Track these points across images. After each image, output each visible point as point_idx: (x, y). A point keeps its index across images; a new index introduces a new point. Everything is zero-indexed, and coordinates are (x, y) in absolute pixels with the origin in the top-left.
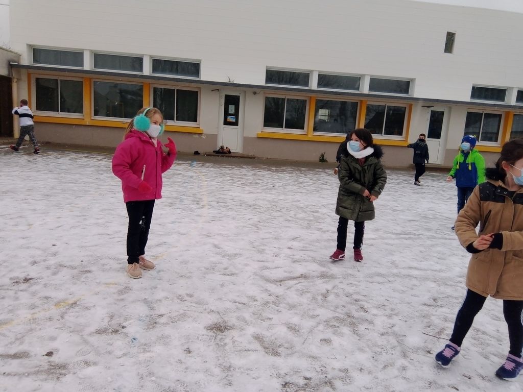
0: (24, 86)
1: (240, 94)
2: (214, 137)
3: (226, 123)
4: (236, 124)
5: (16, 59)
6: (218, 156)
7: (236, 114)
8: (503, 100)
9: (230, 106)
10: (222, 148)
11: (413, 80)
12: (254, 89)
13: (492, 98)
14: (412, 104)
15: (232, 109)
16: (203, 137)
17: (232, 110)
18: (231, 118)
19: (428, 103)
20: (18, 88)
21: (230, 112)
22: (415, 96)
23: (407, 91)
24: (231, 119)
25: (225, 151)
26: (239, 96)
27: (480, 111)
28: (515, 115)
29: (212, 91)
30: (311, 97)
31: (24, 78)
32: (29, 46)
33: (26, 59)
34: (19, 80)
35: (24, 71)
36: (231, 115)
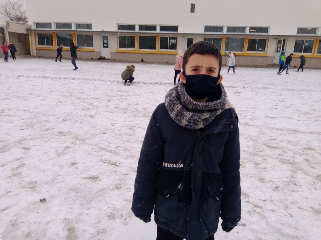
0: (33, 36)
2: (99, 52)
3: (104, 47)
4: (108, 47)
5: (30, 27)
7: (107, 43)
9: (105, 40)
12: (113, 33)
16: (95, 52)
18: (105, 45)
20: (31, 38)
21: (105, 42)
26: (108, 36)
29: (97, 35)
31: (33, 34)
32: (34, 22)
33: (34, 27)
34: (31, 35)
35: (33, 31)
36: (105, 43)
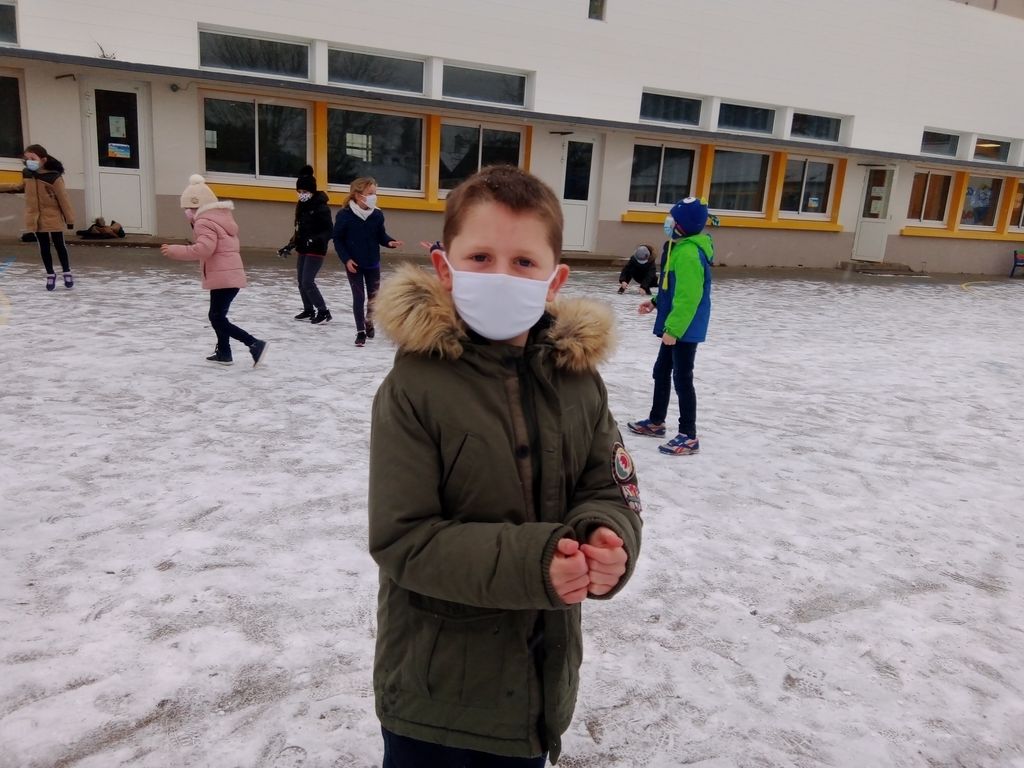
1: (137, 89)
2: (77, 198)
3: (105, 160)
4: (132, 162)
6: (89, 244)
7: (131, 138)
8: (696, 122)
9: (113, 120)
10: (99, 223)
11: (531, 74)
12: (172, 79)
13: (677, 118)
14: (531, 127)
15: (117, 125)
17: (118, 130)
19: (561, 125)
21: (114, 134)
22: (537, 109)
23: (520, 100)
24: (117, 151)
25: (109, 231)
26: (135, 95)
27: (657, 144)
28: (717, 151)
29: (57, 78)
30: (315, 103)
36: (116, 140)
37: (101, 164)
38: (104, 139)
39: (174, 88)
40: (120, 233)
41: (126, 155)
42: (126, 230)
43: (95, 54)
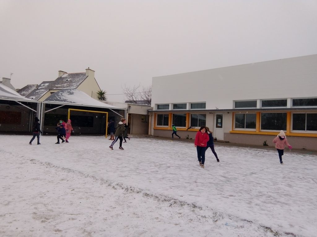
4: (221, 127)
5: (151, 109)
7: (221, 123)
12: (228, 111)
15: (219, 121)
20: (151, 118)
24: (219, 125)
26: (222, 115)
32: (156, 104)
33: (155, 109)
35: (154, 113)
36: (219, 123)
37: (216, 127)
38: (217, 123)
39: (228, 113)
40: (216, 139)
41: (220, 126)
42: (217, 139)
43: (215, 109)
